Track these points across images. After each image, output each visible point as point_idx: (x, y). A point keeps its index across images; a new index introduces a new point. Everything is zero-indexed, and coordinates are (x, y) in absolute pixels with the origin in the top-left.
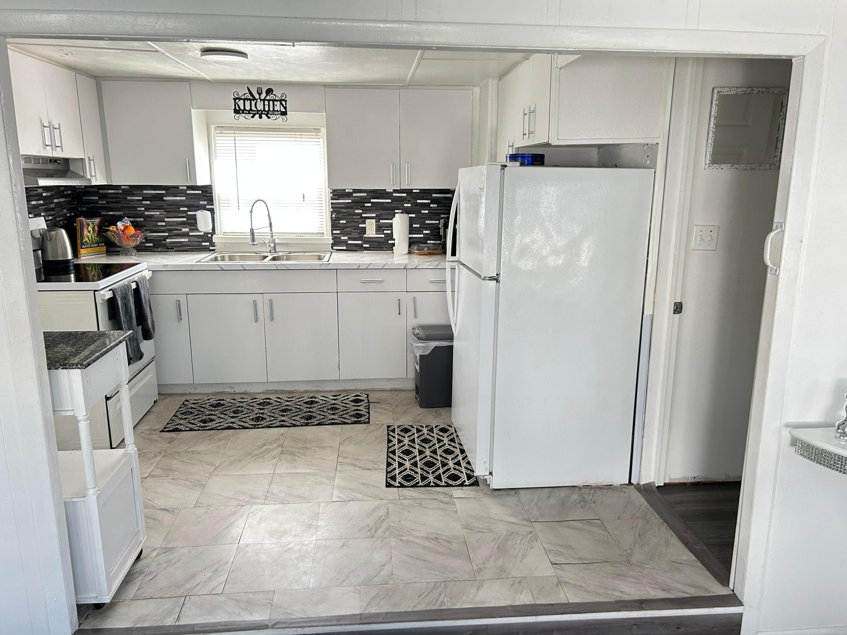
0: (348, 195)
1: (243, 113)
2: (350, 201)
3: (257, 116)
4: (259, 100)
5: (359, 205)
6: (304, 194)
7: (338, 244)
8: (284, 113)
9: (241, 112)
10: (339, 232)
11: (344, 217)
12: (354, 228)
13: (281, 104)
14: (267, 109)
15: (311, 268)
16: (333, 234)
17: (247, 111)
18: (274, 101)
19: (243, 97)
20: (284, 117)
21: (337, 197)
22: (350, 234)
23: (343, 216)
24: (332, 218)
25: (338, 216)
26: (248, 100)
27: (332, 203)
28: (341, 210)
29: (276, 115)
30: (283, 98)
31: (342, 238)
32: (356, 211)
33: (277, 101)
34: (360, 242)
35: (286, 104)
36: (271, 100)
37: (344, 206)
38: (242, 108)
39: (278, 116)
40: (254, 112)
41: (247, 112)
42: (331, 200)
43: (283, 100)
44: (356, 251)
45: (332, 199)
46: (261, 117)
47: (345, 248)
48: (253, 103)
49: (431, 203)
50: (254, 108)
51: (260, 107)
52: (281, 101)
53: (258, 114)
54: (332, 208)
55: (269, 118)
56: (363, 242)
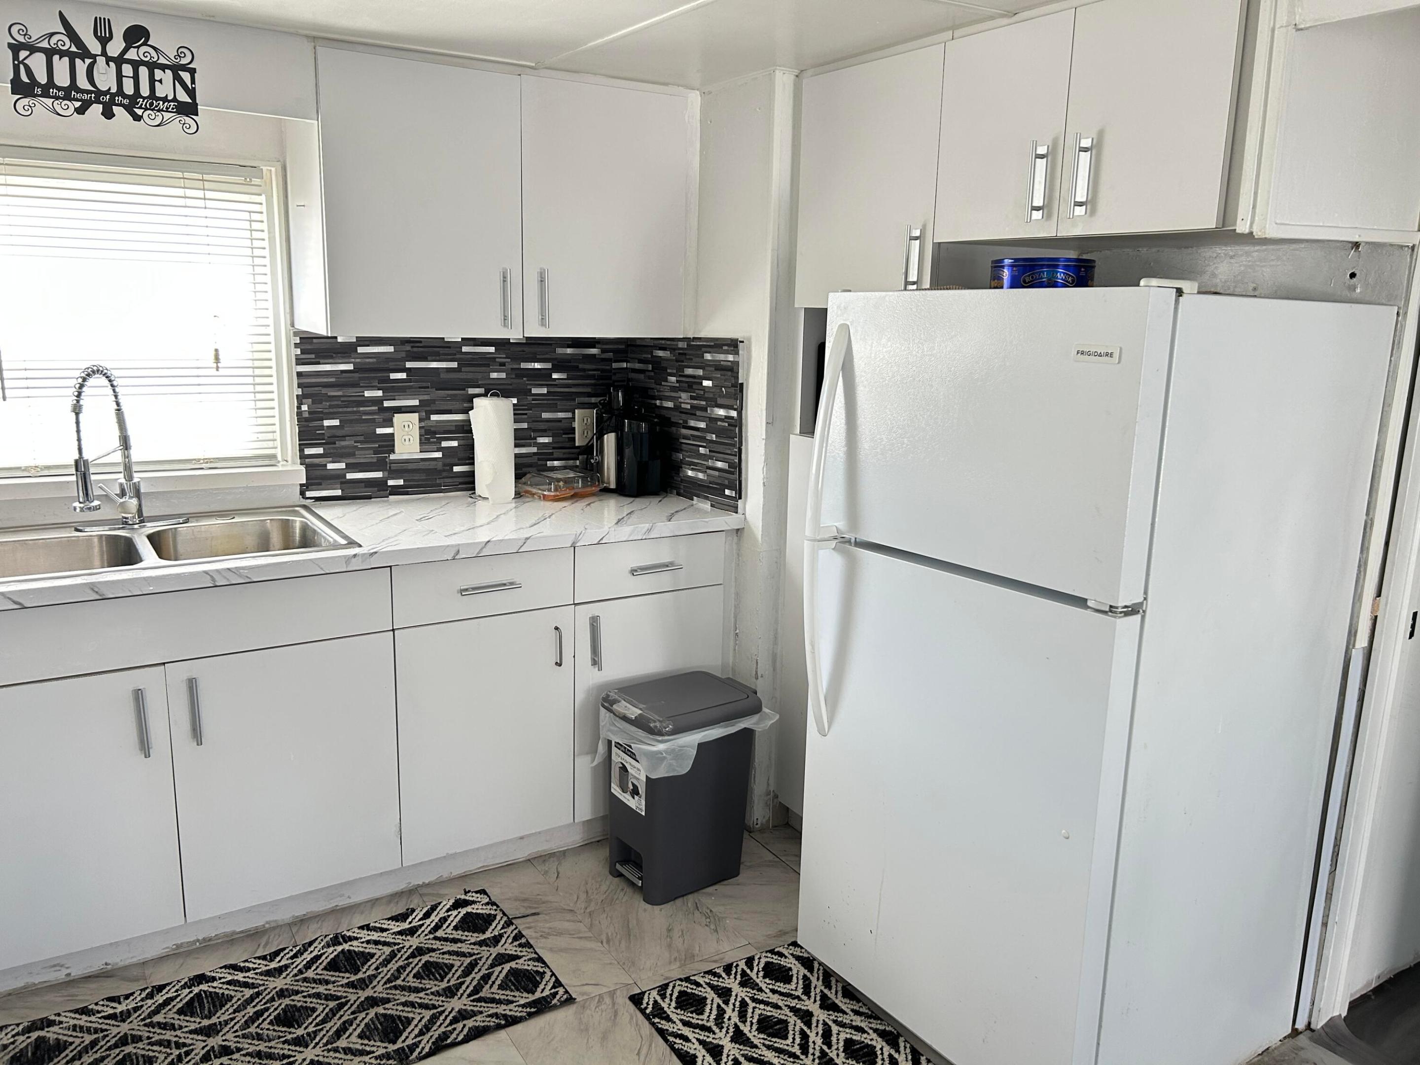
0: (346, 351)
1: (46, 95)
2: (350, 367)
3: (97, 109)
4: (101, 60)
5: (374, 378)
6: (216, 350)
7: (320, 484)
8: (189, 109)
9: (38, 91)
10: (320, 451)
11: (335, 410)
12: (361, 438)
13: (177, 78)
14: (129, 89)
15: (323, 572)
16: (303, 457)
17: (59, 89)
18: (152, 66)
19: (45, 44)
20: (188, 120)
21: (313, 356)
22: (353, 455)
23: (331, 407)
24: (299, 413)
25: (319, 408)
26: (62, 54)
27: (299, 374)
28: (324, 391)
29: (159, 111)
30: (184, 61)
31: (330, 466)
32: (367, 394)
33: (163, 67)
34: (379, 475)
35: (193, 82)
36: (142, 63)
37: (333, 380)
38: (42, 79)
39: (167, 115)
40: (86, 97)
41: (61, 94)
42: (297, 364)
43: (184, 68)
44: (369, 498)
45: (299, 362)
46: (108, 114)
47: (338, 493)
48: (81, 66)
49: (556, 369)
50: (83, 82)
51: (106, 79)
52: (176, 69)
53: (98, 102)
54: (299, 386)
55: (138, 118)
56: (386, 473)
